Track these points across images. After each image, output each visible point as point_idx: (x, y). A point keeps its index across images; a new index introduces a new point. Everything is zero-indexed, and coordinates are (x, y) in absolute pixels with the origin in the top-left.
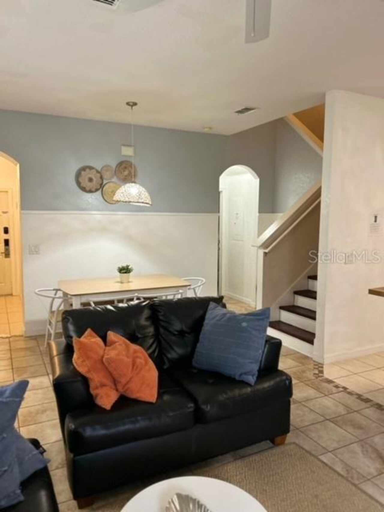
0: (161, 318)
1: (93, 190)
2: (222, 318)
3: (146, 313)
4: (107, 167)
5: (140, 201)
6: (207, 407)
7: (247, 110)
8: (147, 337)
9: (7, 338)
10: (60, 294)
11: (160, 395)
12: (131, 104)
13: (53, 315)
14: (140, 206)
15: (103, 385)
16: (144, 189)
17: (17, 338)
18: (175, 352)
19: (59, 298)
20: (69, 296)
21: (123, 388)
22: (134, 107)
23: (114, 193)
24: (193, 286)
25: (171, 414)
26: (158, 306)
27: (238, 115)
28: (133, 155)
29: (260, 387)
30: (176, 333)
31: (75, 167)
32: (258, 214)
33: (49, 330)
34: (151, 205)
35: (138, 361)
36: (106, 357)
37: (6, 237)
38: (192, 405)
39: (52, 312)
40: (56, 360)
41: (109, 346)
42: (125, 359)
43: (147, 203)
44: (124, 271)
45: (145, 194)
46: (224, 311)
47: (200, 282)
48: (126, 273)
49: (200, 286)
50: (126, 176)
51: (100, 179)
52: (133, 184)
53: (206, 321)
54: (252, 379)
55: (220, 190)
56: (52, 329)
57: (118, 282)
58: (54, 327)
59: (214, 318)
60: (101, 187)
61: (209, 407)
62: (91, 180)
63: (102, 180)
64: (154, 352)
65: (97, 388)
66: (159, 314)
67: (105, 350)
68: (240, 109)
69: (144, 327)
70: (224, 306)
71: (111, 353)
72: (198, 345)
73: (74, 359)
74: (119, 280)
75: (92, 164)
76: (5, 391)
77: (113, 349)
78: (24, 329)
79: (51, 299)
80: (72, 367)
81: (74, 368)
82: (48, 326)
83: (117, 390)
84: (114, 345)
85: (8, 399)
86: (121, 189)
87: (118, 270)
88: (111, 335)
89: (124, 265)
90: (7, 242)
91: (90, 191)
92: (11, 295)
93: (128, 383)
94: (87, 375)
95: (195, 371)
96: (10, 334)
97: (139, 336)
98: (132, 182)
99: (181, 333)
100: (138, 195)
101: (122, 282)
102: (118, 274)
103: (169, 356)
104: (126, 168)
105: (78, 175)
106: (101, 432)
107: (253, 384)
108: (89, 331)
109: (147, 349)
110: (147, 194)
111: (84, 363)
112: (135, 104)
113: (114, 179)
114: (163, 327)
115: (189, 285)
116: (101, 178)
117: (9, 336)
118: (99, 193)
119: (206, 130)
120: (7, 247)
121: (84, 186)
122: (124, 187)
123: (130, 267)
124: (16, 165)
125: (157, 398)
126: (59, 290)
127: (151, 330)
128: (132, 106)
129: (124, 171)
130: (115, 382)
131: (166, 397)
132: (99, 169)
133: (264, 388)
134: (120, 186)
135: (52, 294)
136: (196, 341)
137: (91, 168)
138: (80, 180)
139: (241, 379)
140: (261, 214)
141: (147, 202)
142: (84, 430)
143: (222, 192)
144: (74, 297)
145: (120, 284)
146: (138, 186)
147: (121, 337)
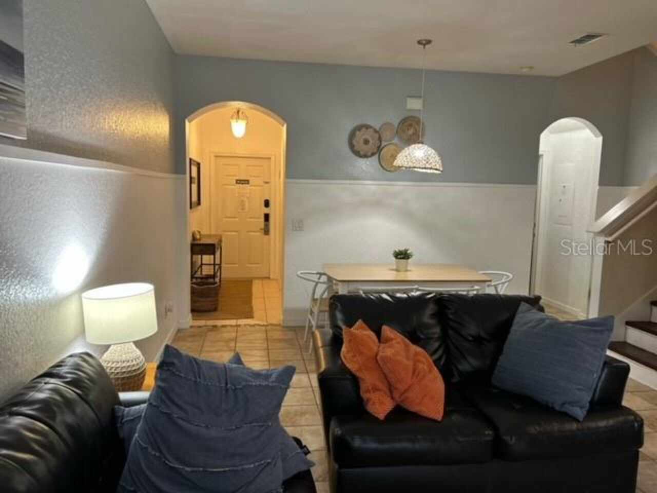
0: (451, 316)
1: (369, 154)
2: (538, 325)
3: (431, 309)
4: (387, 125)
5: (428, 166)
6: (511, 439)
7: (590, 37)
8: (431, 338)
9: (263, 325)
10: (324, 278)
11: (447, 413)
12: (424, 42)
13: (316, 303)
14: (426, 173)
15: (376, 389)
16: (433, 151)
17: (275, 328)
18: (469, 363)
19: (324, 283)
20: (334, 282)
21: (400, 397)
22: (427, 46)
23: (394, 157)
24: (495, 282)
25: (461, 439)
26: (448, 301)
27: (575, 46)
28: (421, 108)
29: (593, 425)
30: (470, 338)
31: (349, 126)
32: (598, 187)
33: (310, 322)
34: (442, 171)
35: (420, 366)
36: (380, 354)
37: (266, 210)
38: (491, 432)
39: (314, 300)
40: (321, 351)
41: (383, 343)
42: (405, 361)
43: (436, 169)
44: (402, 256)
45: (435, 158)
46: (540, 315)
47: (505, 277)
48: (403, 258)
49: (503, 283)
50: (411, 136)
51: (378, 142)
52: (420, 145)
53: (515, 327)
54: (580, 413)
55: (540, 153)
56: (313, 319)
57: (392, 270)
58: (316, 317)
59: (526, 324)
60: (378, 150)
61: (514, 439)
62: (366, 142)
63: (381, 142)
64: (440, 359)
65: (368, 391)
66: (450, 311)
67: (379, 347)
68: (578, 37)
69: (428, 326)
70: (541, 309)
71: (387, 352)
72: (501, 358)
73: (343, 352)
74: (395, 267)
75: (369, 123)
76: (271, 375)
77: (390, 347)
78: (281, 317)
79: (314, 284)
80: (340, 362)
81: (343, 363)
82: (309, 316)
83: (392, 398)
84: (391, 343)
85: (274, 384)
86: (403, 151)
87: (394, 254)
88: (386, 330)
89: (402, 249)
90: (267, 217)
91: (365, 156)
92: (269, 278)
93: (406, 391)
94: (358, 374)
95: (494, 391)
96: (267, 322)
97: (422, 336)
98: (419, 143)
99: (478, 340)
100: (425, 158)
101: (397, 270)
102: (394, 259)
103: (460, 367)
104: (411, 125)
105: (352, 135)
106: (372, 445)
107: (581, 419)
108: (360, 322)
109: (431, 355)
110: (437, 158)
111: (355, 359)
112: (429, 42)
113: (396, 141)
114: (453, 329)
115: (490, 281)
116: (380, 139)
117: (265, 323)
118: (375, 157)
119: (525, 71)
120: (267, 223)
121: (359, 150)
122: (408, 149)
123: (409, 252)
124: (283, 126)
125: (443, 417)
126: (324, 274)
127: (437, 330)
128: (424, 45)
129: (408, 129)
130: (391, 388)
131: (455, 417)
132: (378, 129)
133: (598, 428)
134: (403, 149)
135: (315, 278)
136: (499, 351)
137: (367, 127)
138: (355, 142)
139: (563, 410)
140: (604, 188)
141: (438, 167)
142: (353, 439)
143: (542, 155)
144: (340, 283)
145: (395, 272)
146: (426, 147)
147: (398, 334)
